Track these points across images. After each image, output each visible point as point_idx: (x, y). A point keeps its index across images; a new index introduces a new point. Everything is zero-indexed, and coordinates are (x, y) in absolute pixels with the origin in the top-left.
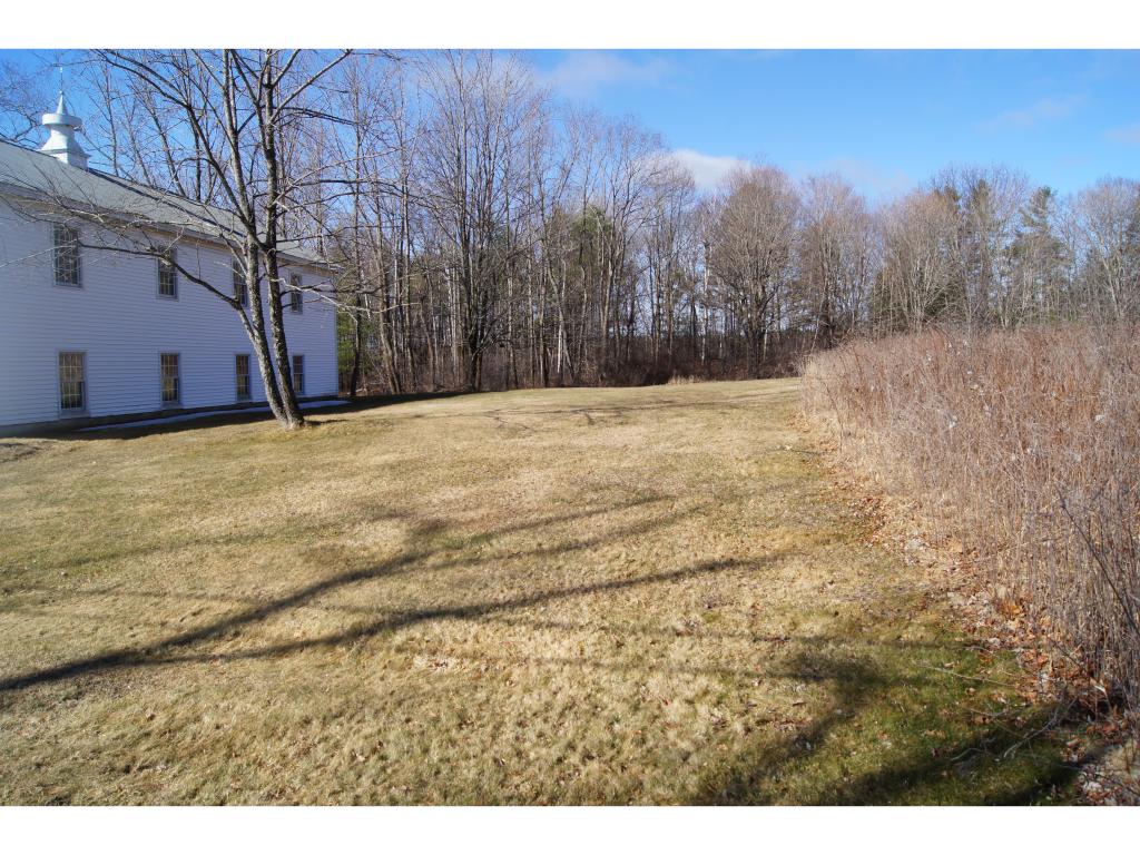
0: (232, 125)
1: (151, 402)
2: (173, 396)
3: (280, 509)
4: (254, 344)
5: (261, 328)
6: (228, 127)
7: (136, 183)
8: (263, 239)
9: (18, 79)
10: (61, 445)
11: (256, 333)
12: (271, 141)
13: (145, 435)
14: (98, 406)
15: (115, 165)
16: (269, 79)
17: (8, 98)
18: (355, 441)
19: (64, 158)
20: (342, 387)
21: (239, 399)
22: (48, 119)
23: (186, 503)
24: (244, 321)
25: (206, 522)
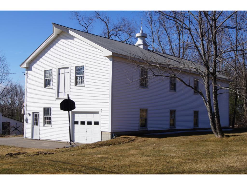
0: (201, 34)
1: (166, 126)
2: (173, 125)
3: (222, 164)
4: (207, 107)
5: (209, 102)
6: (200, 34)
7: (159, 52)
8: (211, 71)
9: (126, 23)
10: (141, 139)
11: (208, 103)
12: (215, 38)
13: (166, 137)
14: (150, 127)
15: (153, 47)
16: (215, 18)
17: (124, 29)
18: (244, 143)
19: (141, 47)
20: (230, 125)
21: (194, 126)
22: (137, 35)
23: (189, 159)
24: (203, 99)
25: (198, 166)
